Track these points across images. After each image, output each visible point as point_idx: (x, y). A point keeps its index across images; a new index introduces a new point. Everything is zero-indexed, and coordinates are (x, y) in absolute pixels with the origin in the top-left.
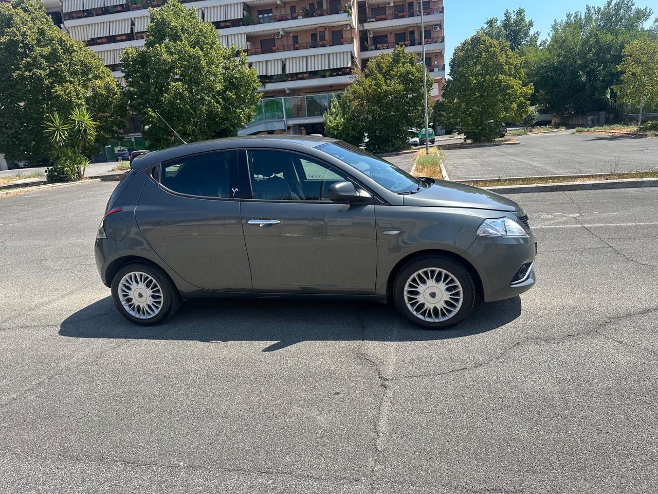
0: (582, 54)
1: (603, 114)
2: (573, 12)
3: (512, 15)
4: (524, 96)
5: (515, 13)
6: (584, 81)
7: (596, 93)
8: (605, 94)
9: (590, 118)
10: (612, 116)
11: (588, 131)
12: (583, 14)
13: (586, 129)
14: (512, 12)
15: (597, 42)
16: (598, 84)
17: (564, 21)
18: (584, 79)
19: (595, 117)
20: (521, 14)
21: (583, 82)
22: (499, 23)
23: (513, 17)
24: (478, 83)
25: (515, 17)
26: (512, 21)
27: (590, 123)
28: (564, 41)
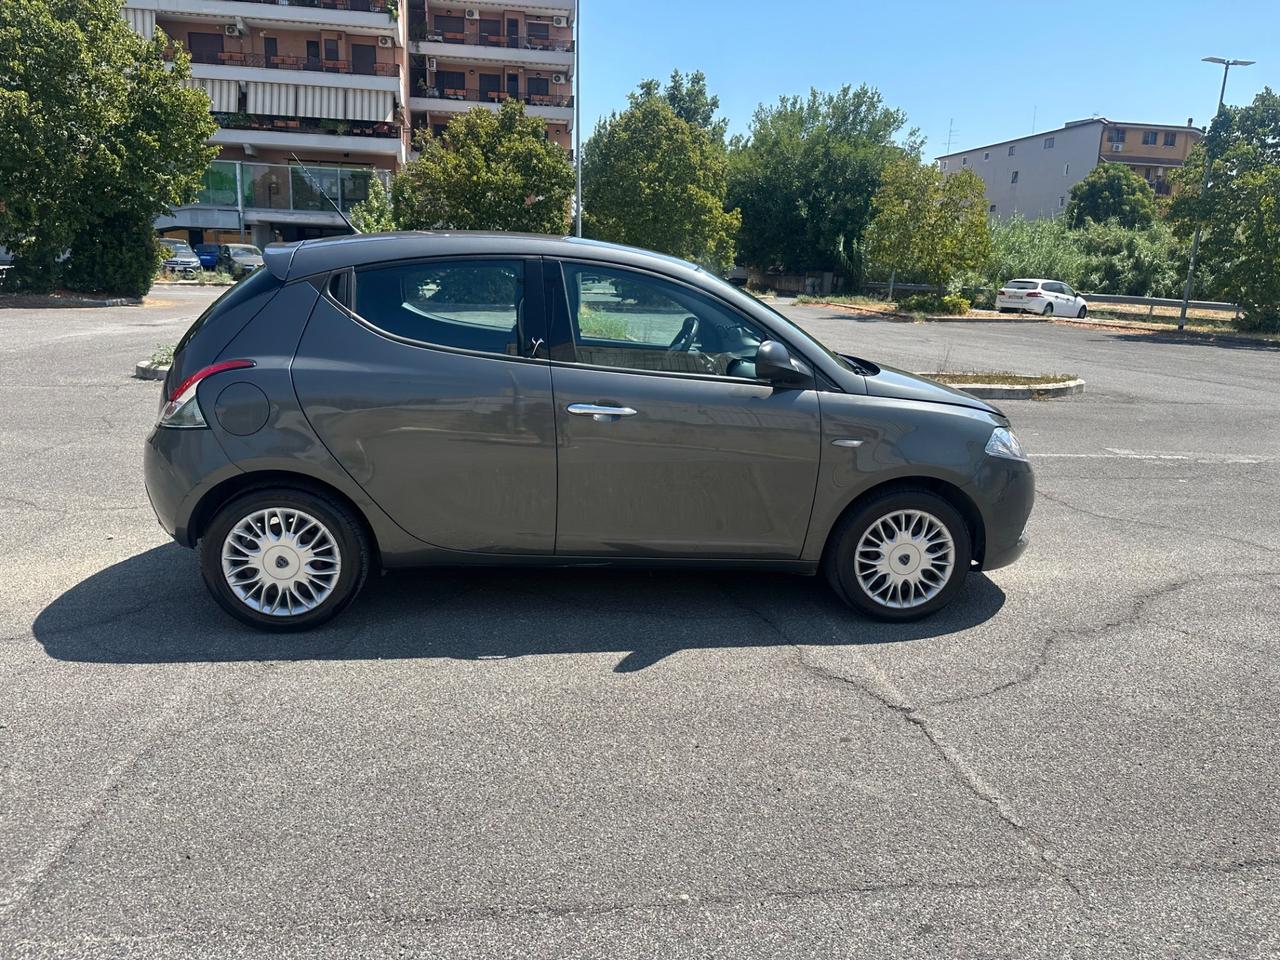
0: (804, 171)
1: (828, 277)
2: (790, 96)
3: (685, 82)
4: (726, 230)
5: (690, 77)
6: (805, 216)
7: (822, 241)
8: (836, 244)
9: (809, 281)
10: (841, 281)
11: (817, 303)
12: (805, 101)
13: (814, 300)
14: (684, 76)
15: (827, 154)
16: (825, 226)
17: (774, 108)
18: (804, 213)
19: (818, 281)
20: (698, 83)
21: (803, 219)
22: (662, 92)
23: (686, 85)
24: (653, 195)
25: (689, 85)
26: (684, 92)
27: (809, 289)
28: (776, 143)
